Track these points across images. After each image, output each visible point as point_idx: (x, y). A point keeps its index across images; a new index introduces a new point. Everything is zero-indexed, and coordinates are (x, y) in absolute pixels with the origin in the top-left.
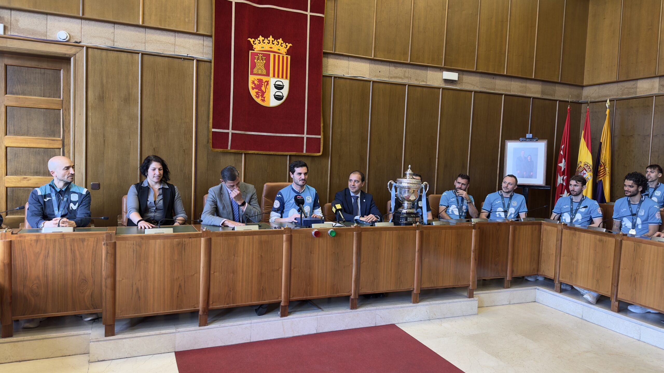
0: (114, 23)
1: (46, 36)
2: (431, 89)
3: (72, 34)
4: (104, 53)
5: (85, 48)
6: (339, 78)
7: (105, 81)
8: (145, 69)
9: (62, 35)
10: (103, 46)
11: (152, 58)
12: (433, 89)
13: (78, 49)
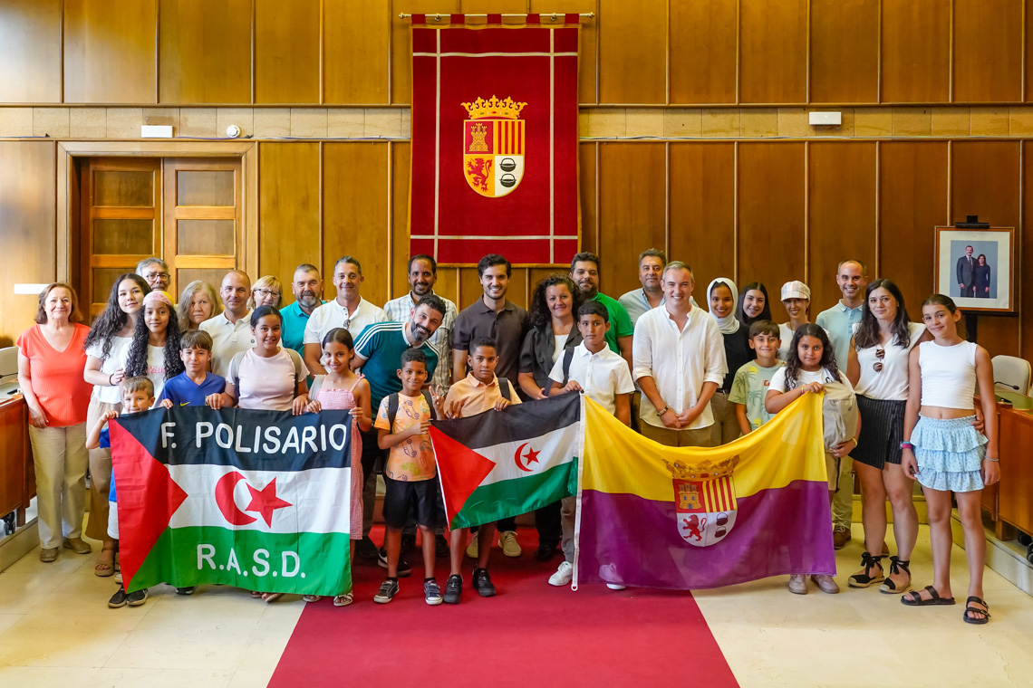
0: (290, 107)
1: (216, 133)
2: (785, 145)
3: (243, 127)
4: (278, 146)
5: (257, 143)
6: (608, 143)
7: (279, 183)
8: (326, 162)
9: (231, 131)
10: (277, 138)
11: (335, 146)
12: (790, 145)
13: (249, 145)
